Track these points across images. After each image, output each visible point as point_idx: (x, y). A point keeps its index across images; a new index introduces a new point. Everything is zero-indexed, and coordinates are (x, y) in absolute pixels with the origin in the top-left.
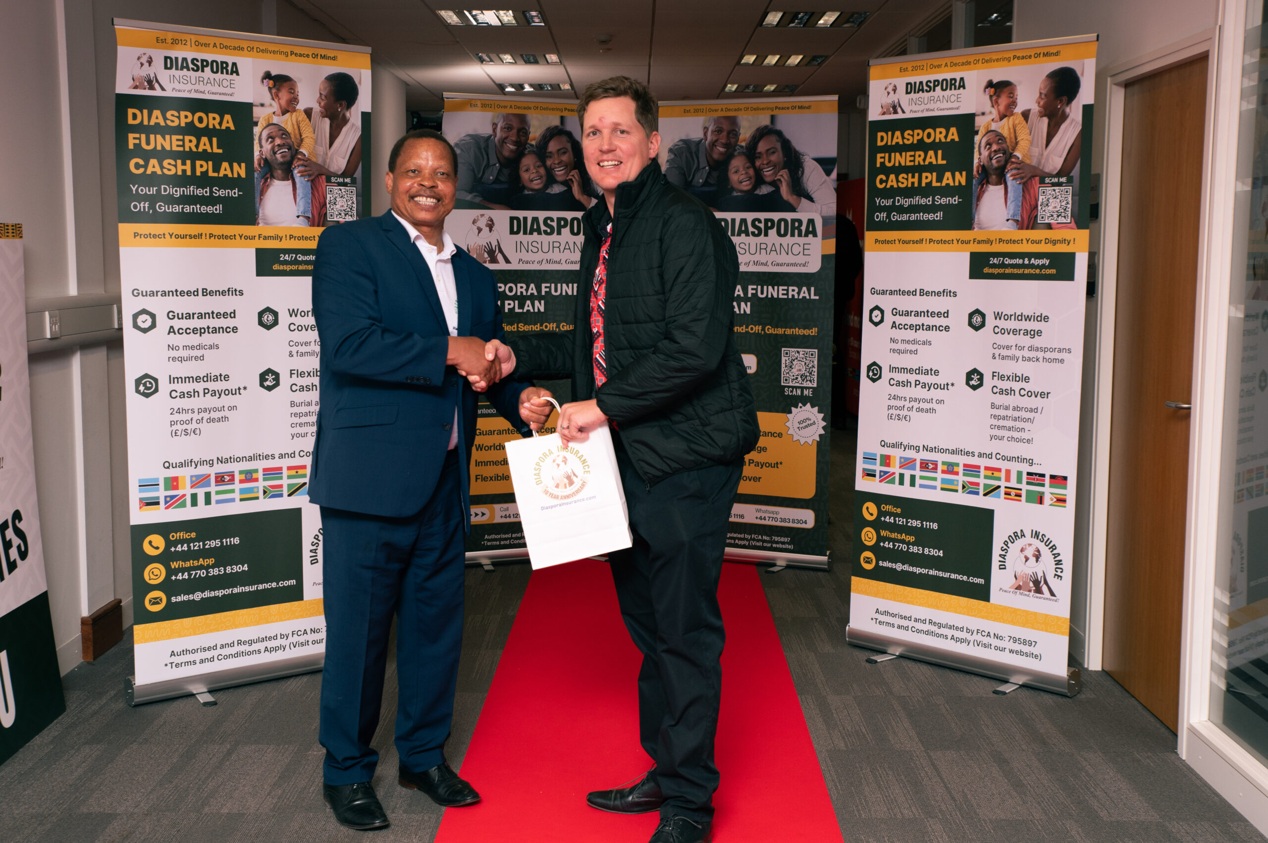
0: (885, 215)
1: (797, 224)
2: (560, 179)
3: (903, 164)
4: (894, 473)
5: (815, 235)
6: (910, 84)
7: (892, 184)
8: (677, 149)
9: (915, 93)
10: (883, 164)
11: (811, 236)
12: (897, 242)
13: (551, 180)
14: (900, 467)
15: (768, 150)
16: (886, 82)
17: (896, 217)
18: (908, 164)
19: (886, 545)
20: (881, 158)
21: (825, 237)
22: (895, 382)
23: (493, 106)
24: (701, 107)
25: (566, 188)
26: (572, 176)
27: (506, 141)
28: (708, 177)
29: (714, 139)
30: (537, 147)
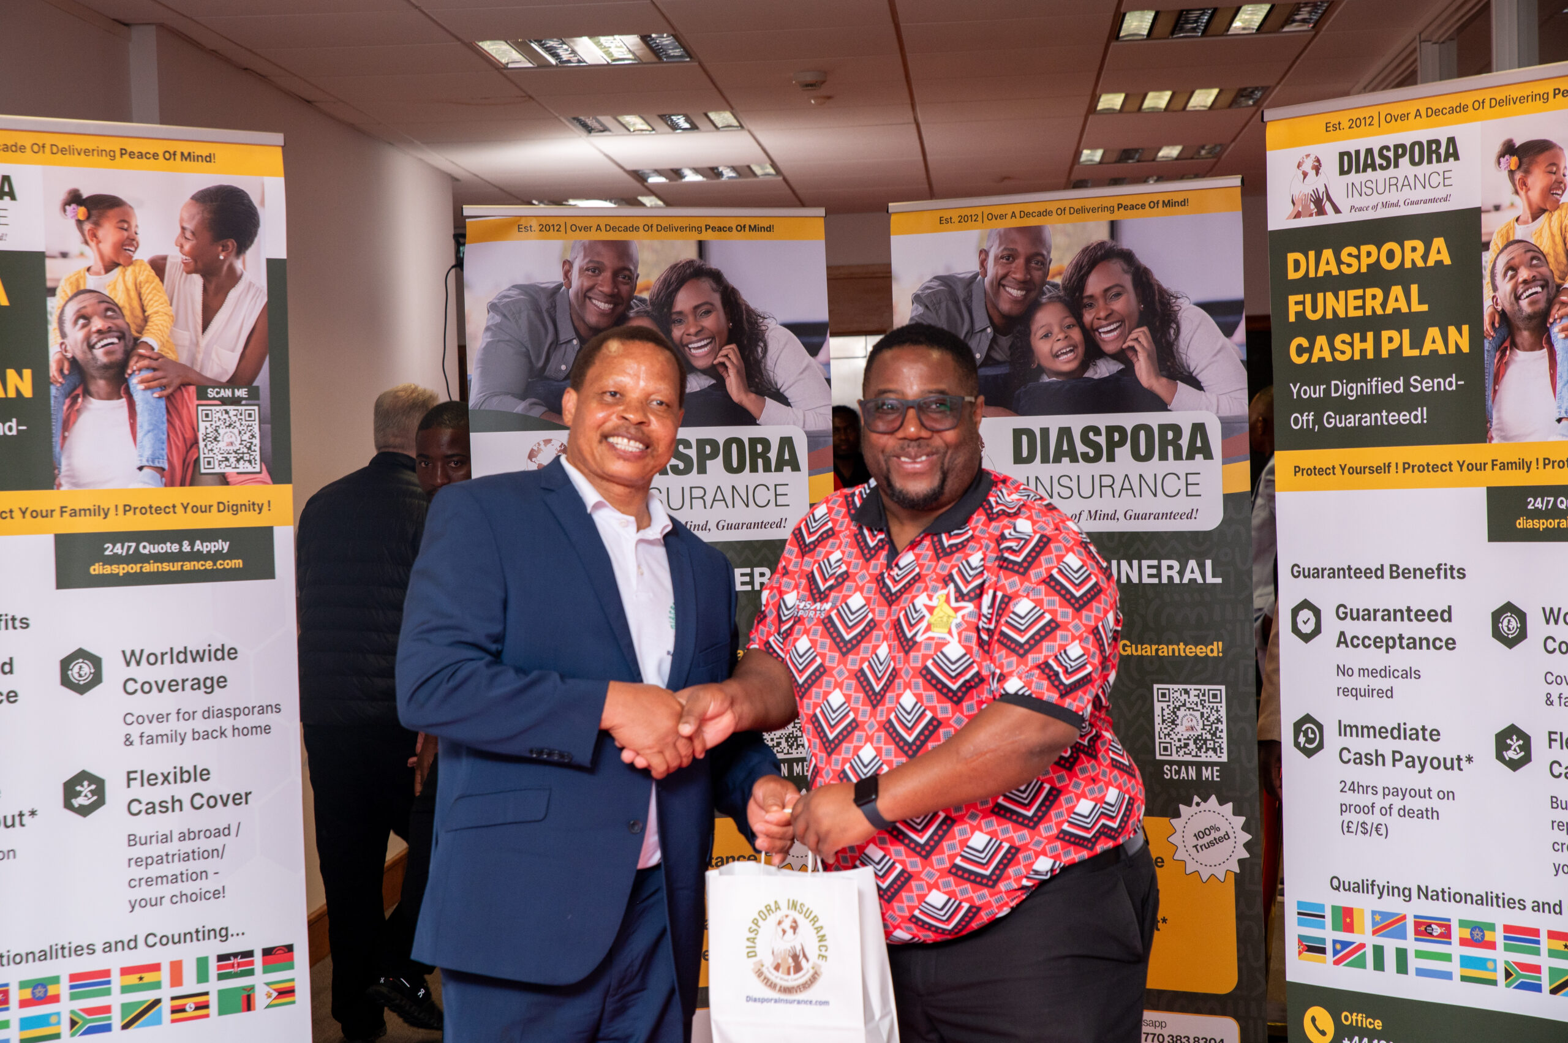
0: (1311, 418)
1: (1170, 435)
2: (701, 363)
3: (1342, 315)
4: (1362, 946)
5: (1208, 456)
6: (1348, 154)
7: (1321, 355)
8: (929, 295)
9: (1358, 171)
10: (1300, 315)
11: (1199, 457)
12: (1338, 470)
14: (1374, 933)
15: (1106, 290)
16: (1299, 152)
18: (1352, 313)
20: (1297, 303)
21: (1227, 459)
22: (1352, 757)
23: (563, 229)
24: (973, 212)
25: (713, 382)
26: (726, 356)
27: (590, 294)
28: (991, 347)
29: (1001, 272)
30: (652, 303)
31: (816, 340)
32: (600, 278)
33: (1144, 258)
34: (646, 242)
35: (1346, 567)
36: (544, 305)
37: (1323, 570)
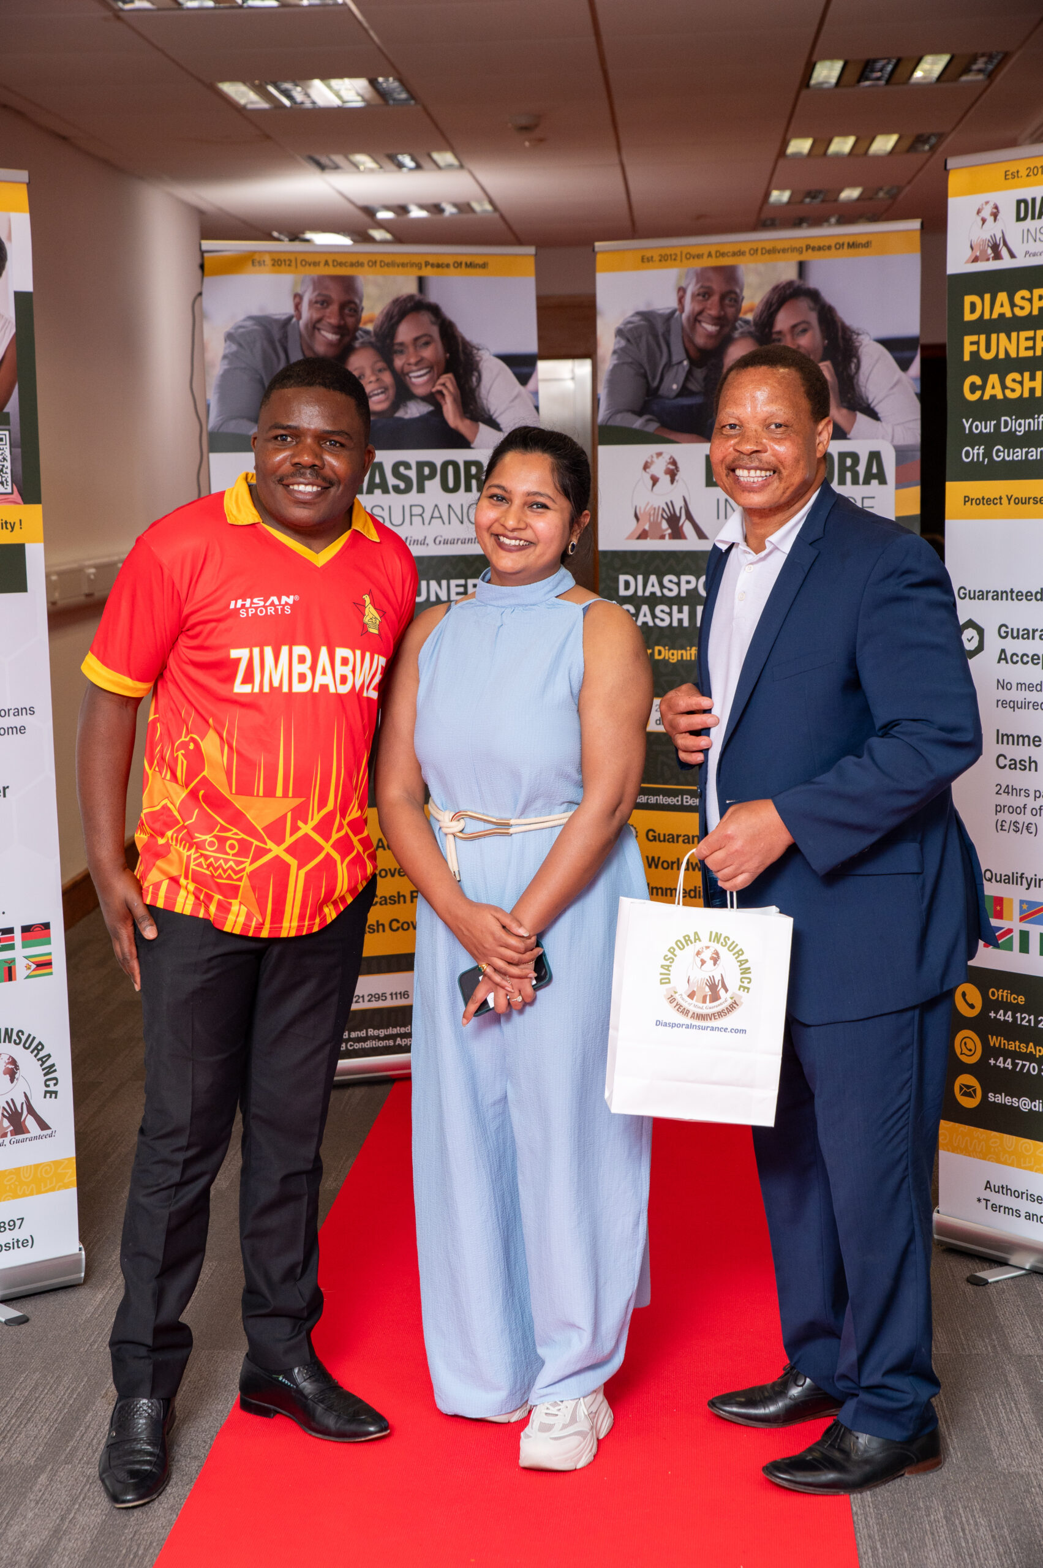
0: (981, 451)
1: (849, 462)
2: (420, 391)
3: (1013, 355)
4: (1010, 931)
5: (883, 481)
6: (1025, 201)
7: (993, 392)
8: (631, 330)
9: (1033, 218)
10: (975, 355)
11: (874, 482)
12: (1005, 501)
13: (403, 393)
14: (1021, 919)
15: (794, 327)
16: (978, 199)
17: (1001, 454)
18: (1024, 354)
19: (1000, 1063)
20: (972, 343)
21: (900, 484)
22: (1008, 762)
23: (293, 263)
24: (673, 251)
25: (431, 408)
26: (444, 385)
27: (319, 326)
28: (687, 379)
29: (697, 308)
30: (376, 334)
31: (525, 370)
32: (328, 310)
33: (830, 297)
34: (371, 277)
35: (1008, 590)
36: (277, 335)
37: (988, 592)
